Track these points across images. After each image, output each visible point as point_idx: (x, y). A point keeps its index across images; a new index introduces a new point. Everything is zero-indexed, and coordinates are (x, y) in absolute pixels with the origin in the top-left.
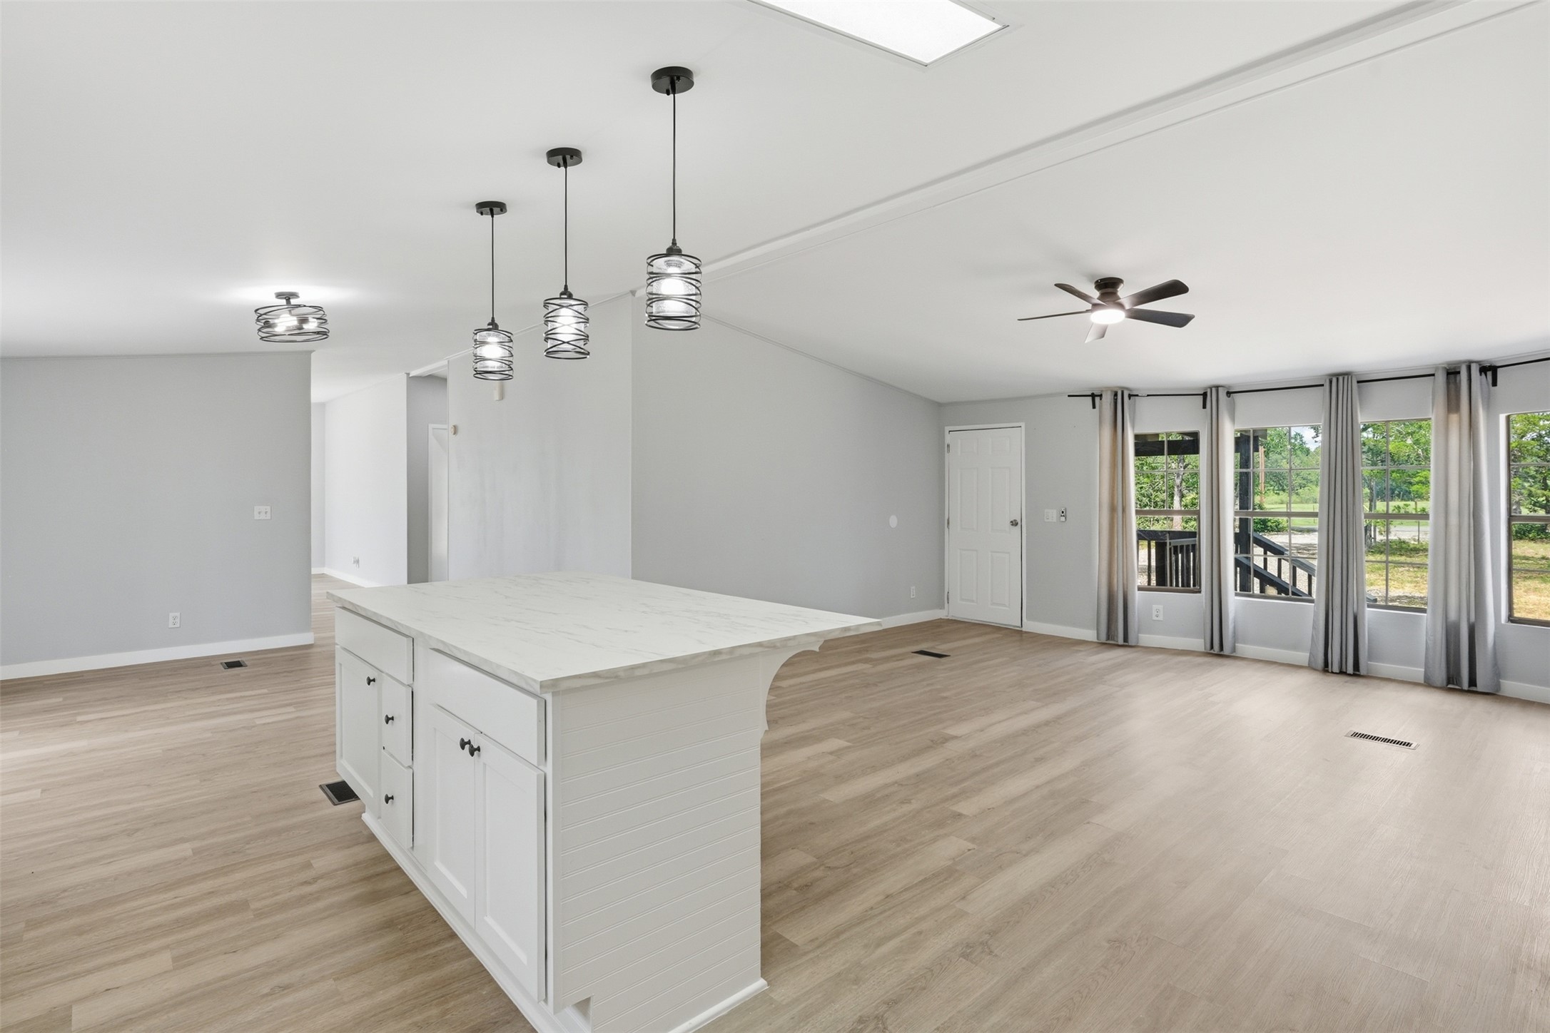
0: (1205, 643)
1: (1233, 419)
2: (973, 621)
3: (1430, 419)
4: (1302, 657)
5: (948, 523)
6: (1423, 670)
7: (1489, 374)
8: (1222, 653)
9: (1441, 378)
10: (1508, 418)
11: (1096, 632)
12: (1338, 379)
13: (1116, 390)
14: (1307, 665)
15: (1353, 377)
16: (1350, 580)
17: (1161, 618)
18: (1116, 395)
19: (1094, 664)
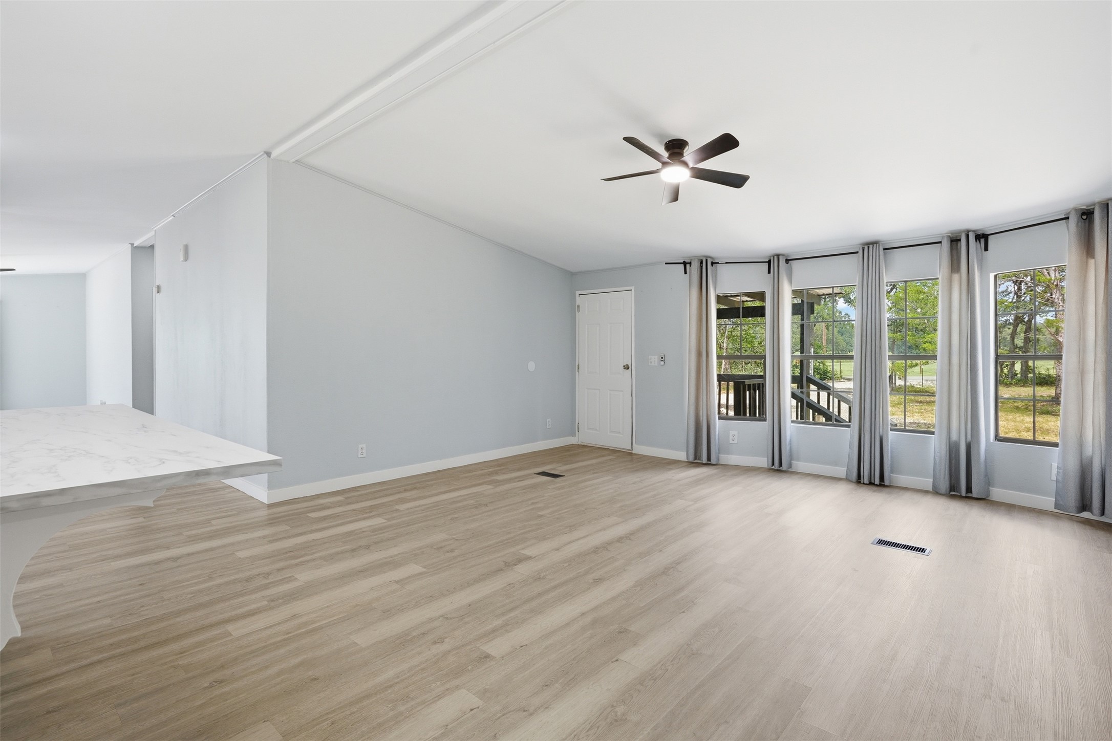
0: (768, 461)
1: (790, 282)
2: (598, 446)
3: (938, 279)
4: (841, 471)
5: (578, 368)
6: (932, 480)
7: (983, 241)
8: (781, 468)
9: (946, 244)
10: (996, 276)
11: (686, 453)
12: (869, 247)
13: (701, 258)
14: (845, 478)
15: (880, 245)
16: (877, 409)
17: (736, 442)
18: (702, 263)
19: (678, 480)
